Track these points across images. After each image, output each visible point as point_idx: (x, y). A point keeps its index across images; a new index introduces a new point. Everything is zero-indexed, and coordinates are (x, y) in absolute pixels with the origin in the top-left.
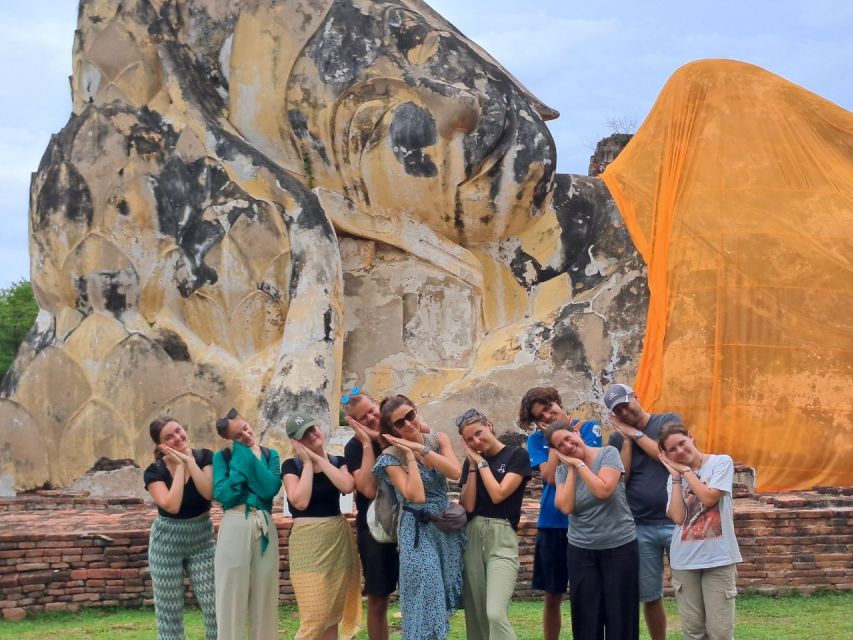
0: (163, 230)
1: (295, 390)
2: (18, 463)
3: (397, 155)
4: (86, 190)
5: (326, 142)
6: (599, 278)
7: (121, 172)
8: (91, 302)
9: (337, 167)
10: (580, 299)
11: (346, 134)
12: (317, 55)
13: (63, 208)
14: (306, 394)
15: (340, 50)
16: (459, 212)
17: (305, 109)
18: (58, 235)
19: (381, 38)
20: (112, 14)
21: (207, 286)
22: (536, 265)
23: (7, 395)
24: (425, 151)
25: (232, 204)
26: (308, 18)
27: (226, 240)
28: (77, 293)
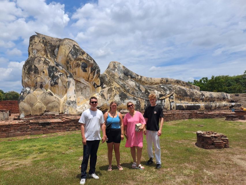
0: (49, 76)
1: (72, 101)
2: (25, 111)
3: (82, 69)
4: (38, 69)
5: (72, 66)
6: (105, 87)
7: (43, 67)
8: (37, 86)
9: (72, 69)
10: (103, 90)
11: (75, 65)
12: (71, 53)
13: (33, 71)
14: (74, 101)
15: (74, 53)
16: (89, 77)
17: (69, 61)
18: (32, 75)
19: (80, 52)
20: (38, 42)
21: (56, 85)
22: (97, 85)
23: (22, 100)
24: (86, 69)
25: (60, 73)
26: (70, 48)
27: (60, 79)
28: (35, 85)
